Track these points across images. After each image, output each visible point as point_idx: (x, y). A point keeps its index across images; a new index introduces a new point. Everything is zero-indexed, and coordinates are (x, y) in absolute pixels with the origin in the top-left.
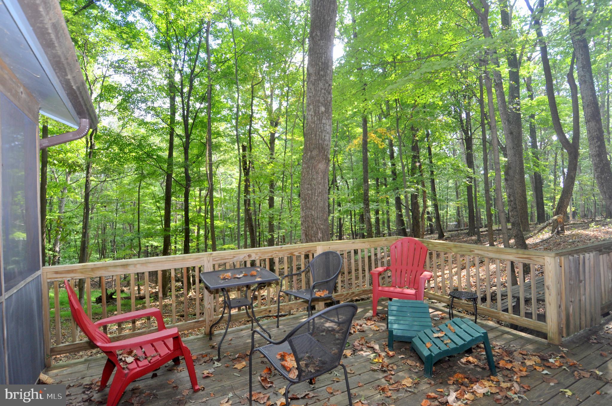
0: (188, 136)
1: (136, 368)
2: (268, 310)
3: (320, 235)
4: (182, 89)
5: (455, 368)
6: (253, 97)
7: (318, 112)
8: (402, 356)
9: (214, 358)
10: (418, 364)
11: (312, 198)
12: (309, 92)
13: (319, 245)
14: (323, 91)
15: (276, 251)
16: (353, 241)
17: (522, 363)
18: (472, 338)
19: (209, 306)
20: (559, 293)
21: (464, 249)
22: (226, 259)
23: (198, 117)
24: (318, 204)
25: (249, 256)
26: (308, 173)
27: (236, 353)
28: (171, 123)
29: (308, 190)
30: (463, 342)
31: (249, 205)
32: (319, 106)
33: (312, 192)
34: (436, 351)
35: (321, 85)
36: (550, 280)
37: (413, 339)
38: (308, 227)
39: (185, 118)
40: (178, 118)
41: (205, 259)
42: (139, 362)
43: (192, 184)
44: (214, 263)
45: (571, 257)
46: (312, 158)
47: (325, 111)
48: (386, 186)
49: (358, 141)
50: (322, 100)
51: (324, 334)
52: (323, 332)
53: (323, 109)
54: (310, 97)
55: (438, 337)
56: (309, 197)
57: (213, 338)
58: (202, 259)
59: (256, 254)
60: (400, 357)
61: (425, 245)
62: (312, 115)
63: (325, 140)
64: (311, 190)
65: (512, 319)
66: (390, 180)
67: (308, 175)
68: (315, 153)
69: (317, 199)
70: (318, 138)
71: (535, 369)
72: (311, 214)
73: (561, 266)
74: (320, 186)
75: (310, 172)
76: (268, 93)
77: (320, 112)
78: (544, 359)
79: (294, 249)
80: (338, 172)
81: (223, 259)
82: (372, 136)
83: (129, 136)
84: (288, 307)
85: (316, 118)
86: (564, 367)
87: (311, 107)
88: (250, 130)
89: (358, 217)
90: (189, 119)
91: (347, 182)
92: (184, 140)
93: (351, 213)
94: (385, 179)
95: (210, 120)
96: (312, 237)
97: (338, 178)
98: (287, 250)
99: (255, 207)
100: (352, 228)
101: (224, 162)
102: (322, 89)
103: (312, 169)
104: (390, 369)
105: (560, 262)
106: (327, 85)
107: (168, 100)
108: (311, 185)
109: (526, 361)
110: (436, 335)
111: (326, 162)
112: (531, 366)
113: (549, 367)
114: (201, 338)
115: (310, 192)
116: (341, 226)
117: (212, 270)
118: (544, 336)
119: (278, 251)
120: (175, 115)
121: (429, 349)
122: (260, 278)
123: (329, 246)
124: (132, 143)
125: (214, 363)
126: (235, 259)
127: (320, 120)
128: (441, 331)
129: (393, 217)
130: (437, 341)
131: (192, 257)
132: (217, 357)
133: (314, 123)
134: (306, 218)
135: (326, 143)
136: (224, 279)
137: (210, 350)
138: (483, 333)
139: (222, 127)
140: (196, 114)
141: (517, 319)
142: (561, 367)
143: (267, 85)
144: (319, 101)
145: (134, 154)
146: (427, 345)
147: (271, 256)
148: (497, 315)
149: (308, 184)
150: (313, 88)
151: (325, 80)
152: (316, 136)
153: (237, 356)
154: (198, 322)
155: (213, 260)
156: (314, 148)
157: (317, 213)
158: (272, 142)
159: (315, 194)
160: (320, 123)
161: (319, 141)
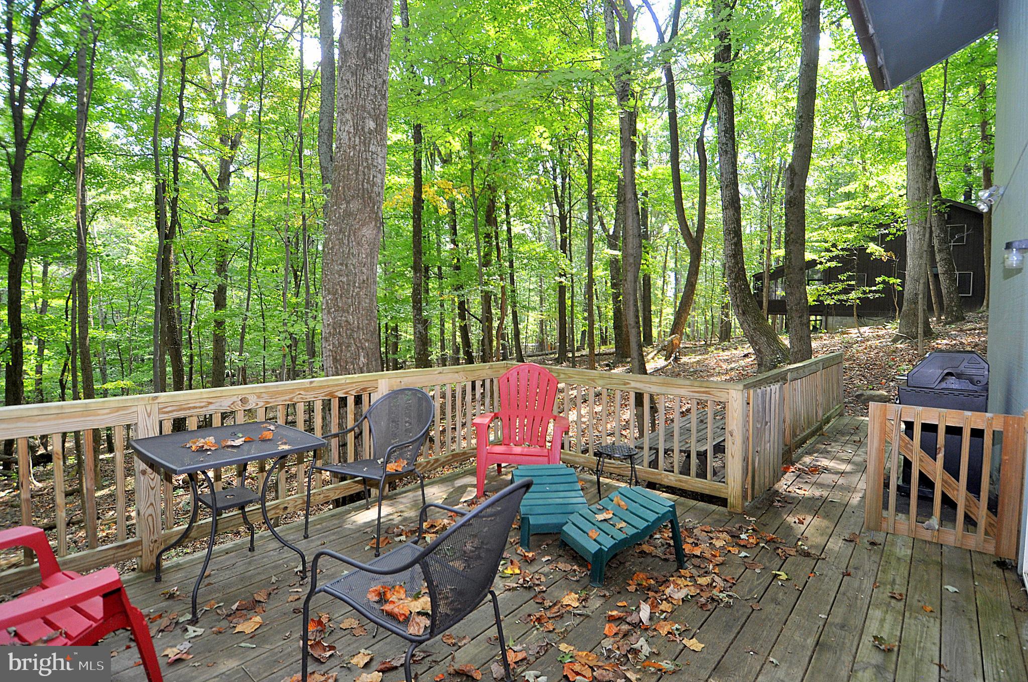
0: (21, 143)
2: (282, 506)
3: (362, 360)
5: (628, 564)
6: (184, 81)
7: (363, 129)
8: (547, 558)
9: (182, 620)
10: (575, 567)
11: (348, 291)
12: (345, 88)
13: (382, 377)
14: (372, 90)
15: (300, 389)
16: (441, 369)
17: (711, 544)
18: (657, 516)
19: (150, 511)
20: (746, 440)
21: (615, 381)
22: (189, 408)
24: (359, 303)
25: (244, 401)
26: (341, 243)
27: (229, 601)
29: (340, 275)
30: (646, 524)
31: (171, 301)
32: (364, 118)
33: (348, 280)
34: (608, 543)
35: (368, 78)
36: (735, 422)
37: (564, 528)
38: (340, 344)
41: (141, 409)
44: (163, 416)
45: (759, 391)
46: (348, 214)
47: (376, 129)
50: (369, 107)
51: (403, 538)
52: (401, 535)
53: (371, 125)
54: (346, 96)
55: (605, 520)
56: (342, 288)
57: (164, 578)
58: (134, 409)
59: (259, 397)
60: (544, 560)
61: (555, 375)
62: (349, 133)
63: (374, 184)
64: (347, 275)
65: (680, 481)
67: (341, 247)
68: (355, 206)
70: (361, 178)
71: (729, 551)
72: (347, 321)
73: (748, 404)
74: (364, 270)
75: (346, 242)
76: (217, 78)
77: (366, 130)
78: (735, 537)
79: (337, 385)
81: (185, 409)
82: (428, 193)
84: (322, 496)
85: (357, 140)
86: (762, 545)
87: (348, 116)
88: (175, 150)
94: (439, 269)
95: (83, 115)
96: (347, 362)
98: (321, 387)
101: (108, 208)
102: (370, 86)
103: (349, 236)
104: (537, 582)
105: (748, 398)
106: (380, 81)
108: (346, 266)
109: (714, 541)
110: (600, 517)
111: (376, 225)
112: (723, 547)
113: (744, 546)
114: (134, 579)
115: (345, 280)
117: (157, 434)
118: (723, 502)
119: (305, 389)
121: (595, 540)
122: (285, 444)
123: (399, 380)
125: (186, 630)
126: (211, 407)
127: (366, 143)
128: (605, 509)
130: (604, 526)
131: (107, 405)
132: (189, 617)
133: (354, 149)
134: (335, 329)
135: (376, 189)
136: (201, 450)
137: (164, 604)
138: (670, 506)
139: (107, 131)
141: (686, 482)
142: (757, 544)
143: (214, 63)
144: (364, 107)
146: (590, 534)
147: (290, 400)
148: (659, 477)
149: (341, 264)
150: (352, 80)
151: (377, 70)
152: (357, 173)
153: (234, 607)
154: (125, 545)
155: (160, 411)
156: (353, 197)
157: (358, 318)
158: (224, 178)
159: (355, 283)
160: (365, 151)
161: (363, 185)
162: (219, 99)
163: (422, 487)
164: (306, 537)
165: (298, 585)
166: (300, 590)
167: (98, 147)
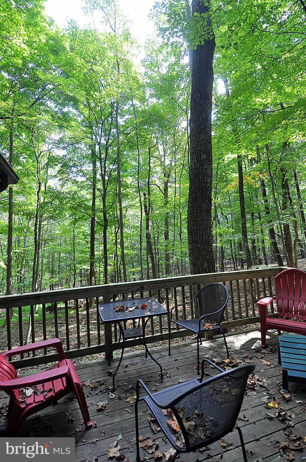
0: (105, 189)
1: (32, 404)
2: (161, 337)
3: (206, 265)
4: (100, 156)
6: (150, 157)
8: (300, 401)
9: (109, 388)
11: (197, 233)
23: (112, 175)
24: (203, 238)
25: (142, 287)
27: (129, 383)
28: (93, 180)
29: (194, 226)
31: (150, 238)
32: (201, 155)
33: (197, 228)
35: (202, 137)
38: (195, 258)
39: (103, 176)
40: (98, 177)
41: (104, 290)
42: (36, 396)
43: (109, 224)
44: (112, 294)
46: (196, 199)
47: (206, 158)
48: (260, 219)
49: (235, 183)
50: (203, 149)
53: (204, 156)
56: (195, 232)
58: (101, 290)
59: (148, 286)
60: (297, 402)
62: (195, 163)
63: (206, 183)
64: (197, 226)
66: (263, 214)
67: (193, 213)
68: (198, 194)
69: (202, 234)
72: (198, 247)
74: (204, 223)
75: (195, 211)
76: (162, 153)
77: (202, 160)
80: (219, 210)
82: (247, 179)
83: (66, 192)
84: (179, 334)
85: (199, 165)
87: (194, 156)
88: (148, 182)
89: (237, 245)
90: (106, 176)
91: (226, 217)
92: (103, 192)
93: (231, 242)
94: (259, 214)
96: (199, 266)
97: (219, 214)
99: (154, 239)
100: (232, 254)
102: (203, 140)
103: (197, 208)
104: (288, 418)
106: (207, 136)
107: (91, 165)
108: (196, 222)
111: (208, 201)
114: (102, 362)
115: (195, 228)
116: (223, 252)
120: (96, 175)
123: (214, 278)
124: (68, 197)
125: (109, 394)
126: (130, 290)
127: (202, 166)
129: (268, 244)
131: (93, 289)
132: (112, 387)
133: (197, 169)
134: (192, 250)
137: (107, 378)
139: (129, 181)
140: (110, 173)
143: (161, 148)
144: (200, 150)
145: (69, 205)
149: (194, 221)
150: (195, 140)
151: (205, 132)
152: (199, 180)
153: (130, 387)
154: (99, 347)
155: (111, 291)
156: (198, 190)
157: (203, 245)
158: (166, 189)
159: (200, 229)
160: (202, 169)
161: (202, 184)
162: (163, 160)
163: (224, 337)
164: (170, 355)
165: (158, 382)
166: (158, 385)
167: (127, 186)
